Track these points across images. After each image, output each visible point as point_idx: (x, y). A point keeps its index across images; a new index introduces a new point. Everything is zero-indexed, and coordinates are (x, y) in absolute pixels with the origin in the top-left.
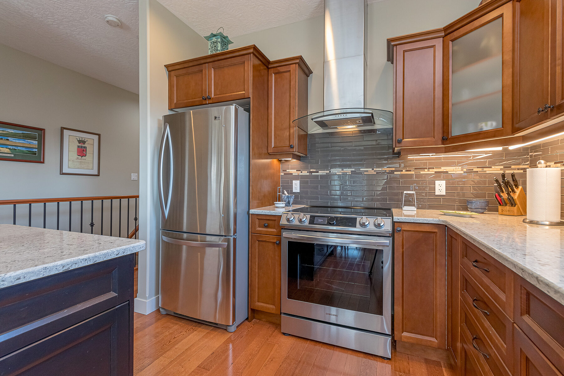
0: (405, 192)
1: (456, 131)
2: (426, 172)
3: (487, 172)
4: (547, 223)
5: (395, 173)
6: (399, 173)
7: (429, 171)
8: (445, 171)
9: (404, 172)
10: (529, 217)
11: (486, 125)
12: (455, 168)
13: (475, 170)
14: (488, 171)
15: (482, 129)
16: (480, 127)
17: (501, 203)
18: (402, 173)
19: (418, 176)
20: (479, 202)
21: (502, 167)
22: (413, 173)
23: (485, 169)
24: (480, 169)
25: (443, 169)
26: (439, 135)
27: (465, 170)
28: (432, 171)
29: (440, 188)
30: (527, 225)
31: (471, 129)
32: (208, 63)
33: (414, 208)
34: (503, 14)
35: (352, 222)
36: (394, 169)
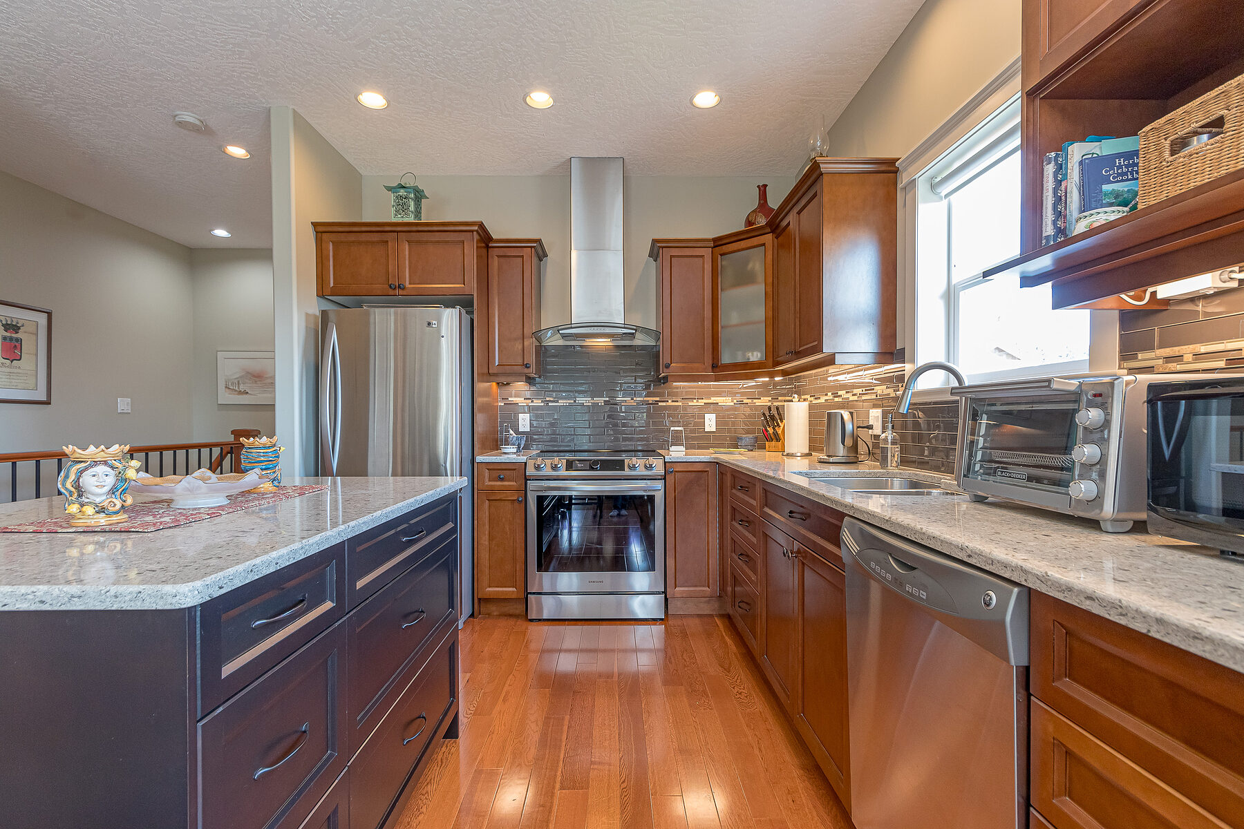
0: (672, 429)
1: (726, 359)
2: (695, 403)
3: (757, 404)
4: (799, 454)
5: (660, 404)
6: (664, 404)
7: (698, 401)
8: (715, 402)
9: (670, 403)
10: (787, 451)
11: (753, 355)
12: (725, 398)
13: (745, 401)
14: (758, 403)
15: (749, 359)
16: (747, 357)
17: (768, 438)
18: (668, 404)
19: (685, 408)
20: (748, 438)
21: (770, 399)
22: (680, 404)
23: (755, 401)
24: (750, 401)
25: (713, 400)
26: (708, 361)
27: (735, 401)
28: (701, 402)
29: (710, 422)
30: (785, 458)
31: (740, 359)
32: (398, 232)
33: (682, 448)
34: (764, 245)
35: (620, 465)
36: (658, 399)
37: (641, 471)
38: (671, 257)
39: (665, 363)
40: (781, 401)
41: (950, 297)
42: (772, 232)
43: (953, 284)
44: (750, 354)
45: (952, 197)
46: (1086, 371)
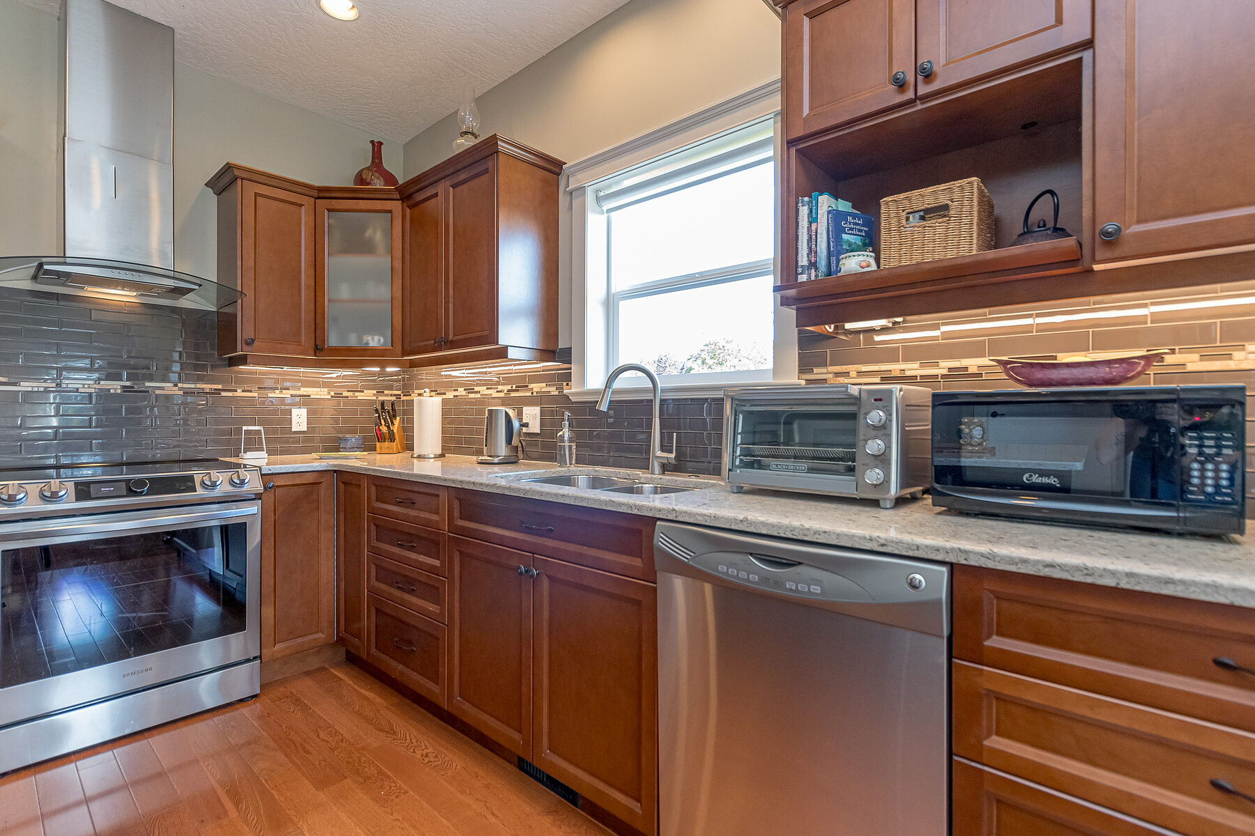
0: (245, 428)
1: (333, 340)
2: (277, 394)
3: (359, 398)
4: (432, 456)
5: (223, 394)
6: (230, 394)
7: (281, 392)
8: (305, 393)
9: (239, 393)
10: (416, 452)
11: (373, 339)
12: (319, 389)
13: (345, 394)
14: (360, 396)
15: (367, 343)
16: (365, 341)
17: (381, 438)
18: (236, 394)
19: (264, 400)
20: (353, 439)
21: (375, 392)
22: (256, 394)
23: (357, 394)
24: (351, 394)
25: (304, 391)
26: (306, 338)
27: (332, 394)
28: (287, 394)
29: (299, 420)
30: (415, 461)
31: (353, 341)
33: (264, 454)
34: (390, 212)
35: (187, 484)
36: (220, 387)
37: (223, 488)
38: (256, 195)
39: (245, 337)
40: (387, 395)
41: (610, 305)
42: (402, 199)
43: (613, 292)
44: (369, 338)
45: (613, 214)
46: (769, 380)
